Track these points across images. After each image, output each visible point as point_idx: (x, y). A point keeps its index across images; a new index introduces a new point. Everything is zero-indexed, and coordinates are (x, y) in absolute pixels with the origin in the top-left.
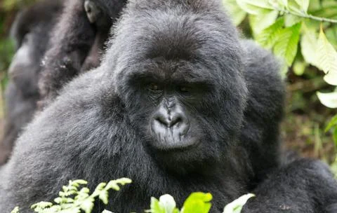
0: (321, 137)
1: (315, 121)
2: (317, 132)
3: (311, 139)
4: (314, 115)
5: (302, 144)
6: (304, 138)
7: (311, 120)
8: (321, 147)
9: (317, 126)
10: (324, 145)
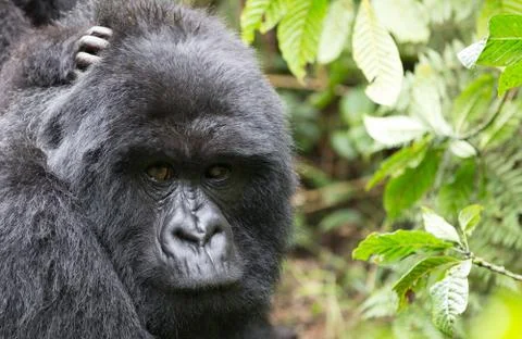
0: (340, 300)
1: (330, 268)
2: (332, 290)
3: (321, 305)
4: (327, 256)
5: (305, 315)
6: (307, 302)
7: (322, 268)
8: (341, 319)
9: (332, 278)
10: (346, 315)
